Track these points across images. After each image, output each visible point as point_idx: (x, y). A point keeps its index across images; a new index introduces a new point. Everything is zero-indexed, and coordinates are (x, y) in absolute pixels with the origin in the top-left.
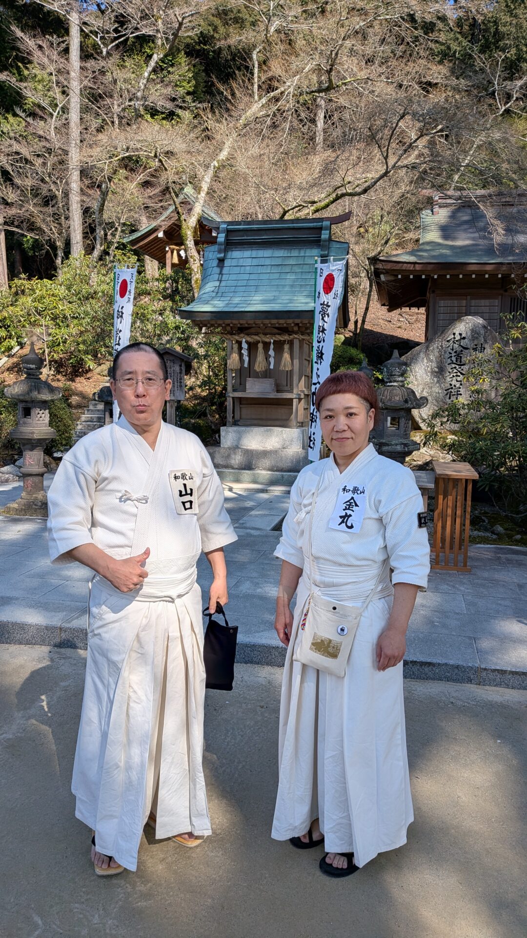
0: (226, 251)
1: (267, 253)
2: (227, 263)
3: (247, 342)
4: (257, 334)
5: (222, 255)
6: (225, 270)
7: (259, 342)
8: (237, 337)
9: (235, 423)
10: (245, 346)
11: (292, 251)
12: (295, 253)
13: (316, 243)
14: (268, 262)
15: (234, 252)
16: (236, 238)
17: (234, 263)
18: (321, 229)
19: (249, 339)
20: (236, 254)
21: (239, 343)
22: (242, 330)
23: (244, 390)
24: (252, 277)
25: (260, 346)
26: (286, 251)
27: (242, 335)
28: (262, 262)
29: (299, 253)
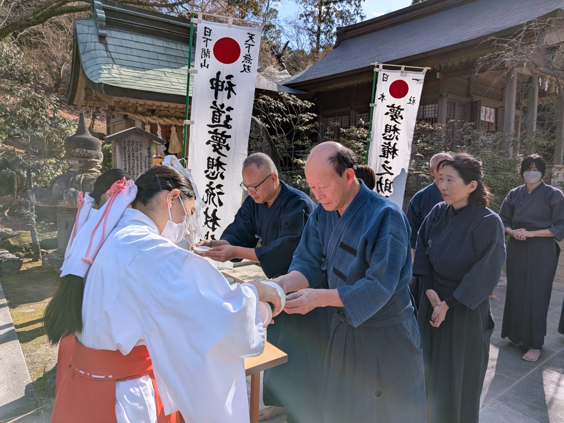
0: (106, 28)
1: (148, 40)
2: (109, 41)
3: (160, 124)
4: (167, 117)
5: (104, 32)
6: (111, 48)
8: (149, 119)
11: (170, 43)
12: (173, 45)
14: (151, 48)
15: (112, 32)
16: (117, 19)
17: (117, 42)
19: (161, 122)
22: (153, 112)
25: (174, 129)
26: (164, 42)
27: (154, 117)
28: (146, 47)
29: (177, 47)
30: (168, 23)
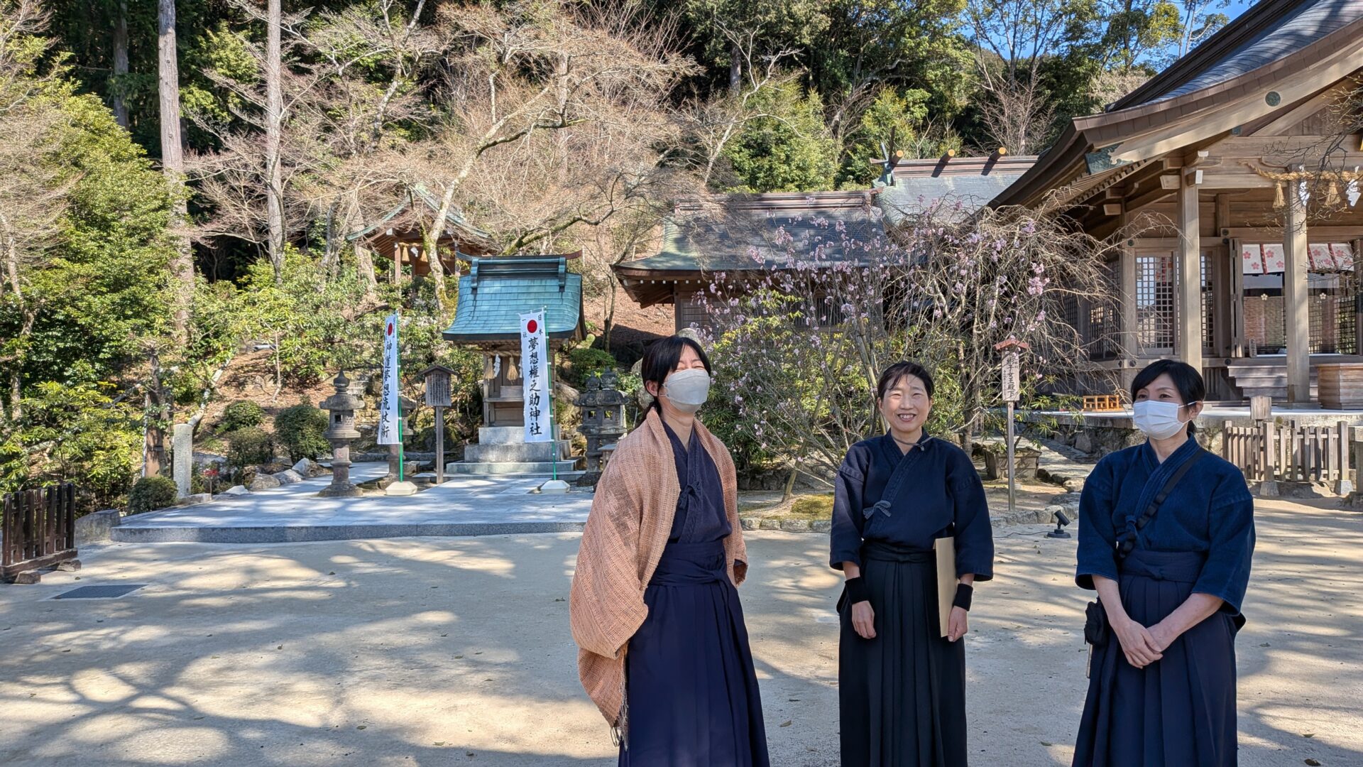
0: (478, 281)
1: (515, 282)
2: (479, 291)
3: (500, 357)
4: (508, 350)
5: (475, 285)
6: (478, 297)
7: (509, 356)
8: (490, 353)
9: (491, 425)
10: (498, 360)
11: (535, 281)
12: (537, 283)
13: (555, 275)
14: (515, 290)
15: (485, 282)
16: (488, 271)
17: (486, 291)
18: (558, 263)
19: (502, 354)
20: (487, 282)
21: (494, 358)
22: (495, 347)
23: (499, 396)
24: (502, 303)
25: (511, 360)
26: (530, 281)
27: (496, 351)
28: (510, 290)
29: (541, 284)
30: (536, 263)
